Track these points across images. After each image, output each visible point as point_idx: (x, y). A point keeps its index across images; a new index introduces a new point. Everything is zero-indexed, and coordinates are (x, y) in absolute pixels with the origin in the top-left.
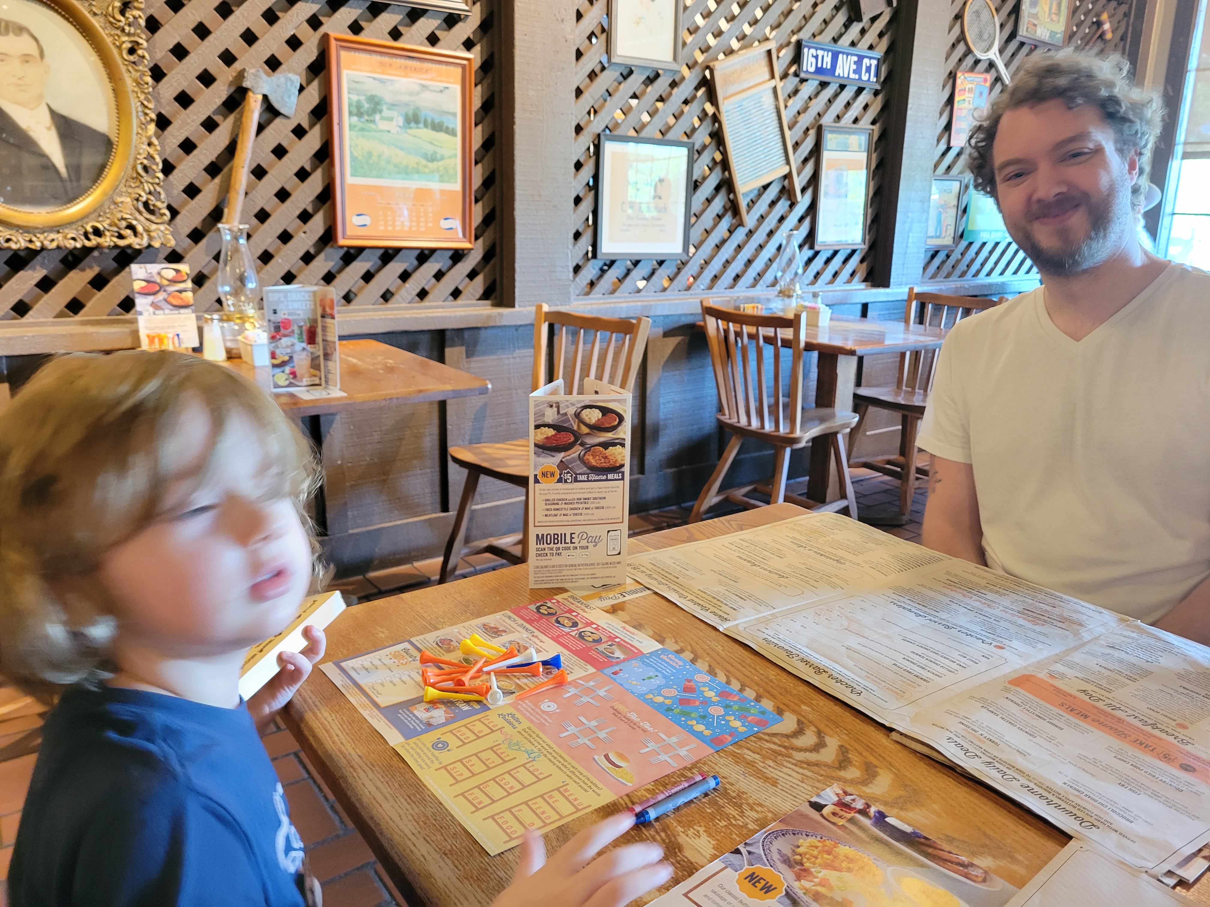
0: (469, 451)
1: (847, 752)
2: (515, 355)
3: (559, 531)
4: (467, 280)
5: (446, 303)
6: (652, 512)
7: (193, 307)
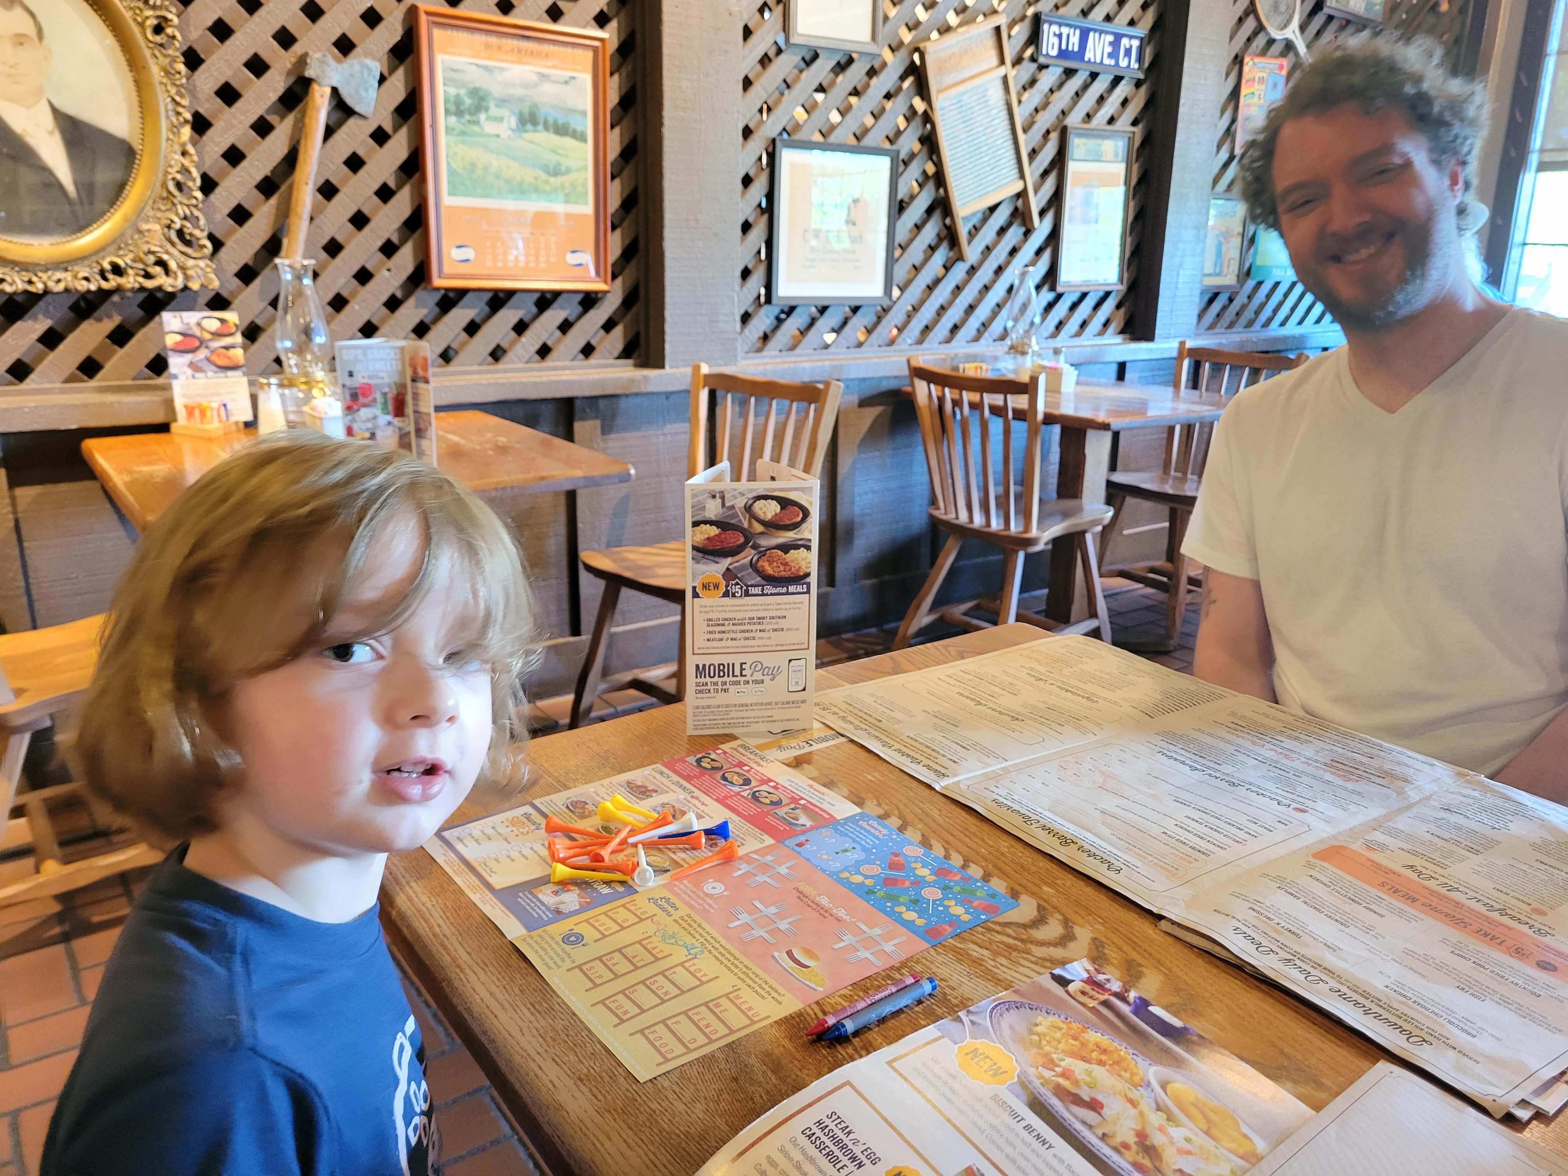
0: (608, 556)
1: (1103, 947)
2: (666, 431)
3: (725, 660)
4: (602, 332)
5: (575, 363)
6: (844, 636)
7: (244, 369)
